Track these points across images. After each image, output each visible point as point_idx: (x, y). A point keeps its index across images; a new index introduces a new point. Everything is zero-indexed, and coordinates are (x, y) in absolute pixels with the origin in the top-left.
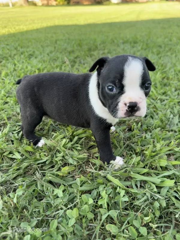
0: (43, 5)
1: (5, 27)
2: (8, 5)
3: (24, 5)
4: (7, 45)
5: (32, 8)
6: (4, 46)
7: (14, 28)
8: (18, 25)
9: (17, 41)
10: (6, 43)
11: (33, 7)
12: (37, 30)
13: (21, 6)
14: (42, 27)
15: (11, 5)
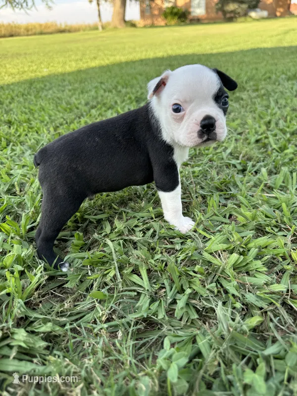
0: (145, 27)
1: (95, 58)
2: (96, 28)
3: (119, 27)
4: (101, 83)
5: (130, 31)
6: (96, 84)
7: (108, 59)
8: (111, 55)
9: (114, 77)
10: (99, 80)
11: (133, 29)
12: (142, 61)
13: (115, 28)
14: (147, 57)
15: (100, 28)
